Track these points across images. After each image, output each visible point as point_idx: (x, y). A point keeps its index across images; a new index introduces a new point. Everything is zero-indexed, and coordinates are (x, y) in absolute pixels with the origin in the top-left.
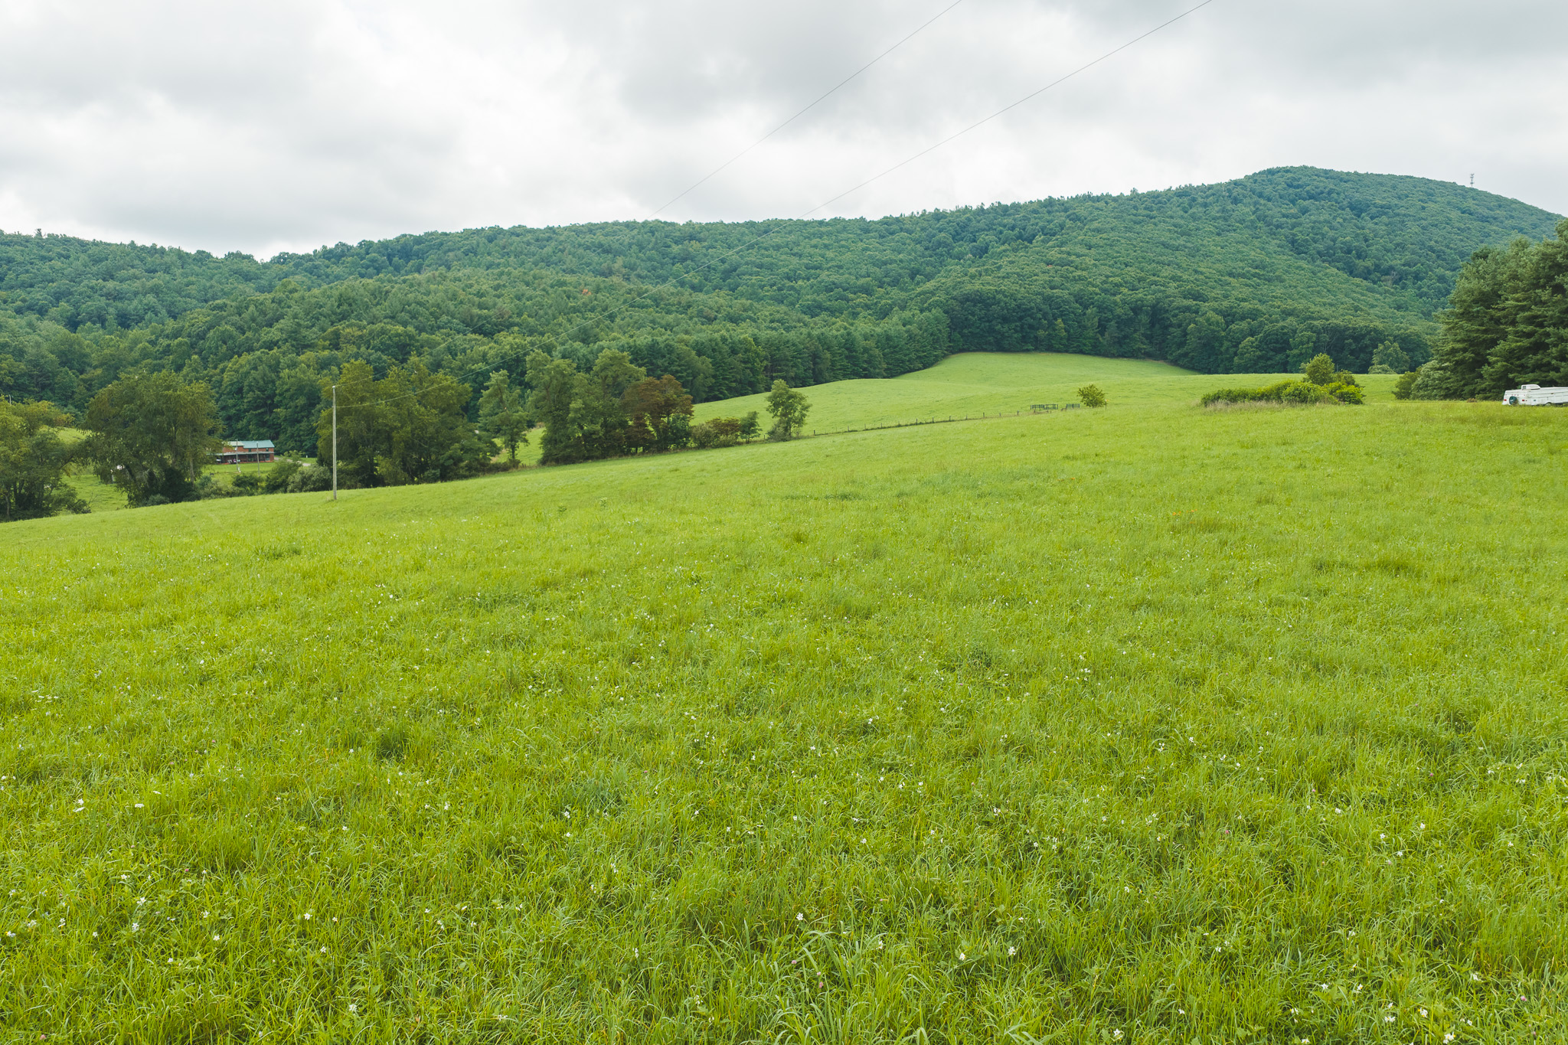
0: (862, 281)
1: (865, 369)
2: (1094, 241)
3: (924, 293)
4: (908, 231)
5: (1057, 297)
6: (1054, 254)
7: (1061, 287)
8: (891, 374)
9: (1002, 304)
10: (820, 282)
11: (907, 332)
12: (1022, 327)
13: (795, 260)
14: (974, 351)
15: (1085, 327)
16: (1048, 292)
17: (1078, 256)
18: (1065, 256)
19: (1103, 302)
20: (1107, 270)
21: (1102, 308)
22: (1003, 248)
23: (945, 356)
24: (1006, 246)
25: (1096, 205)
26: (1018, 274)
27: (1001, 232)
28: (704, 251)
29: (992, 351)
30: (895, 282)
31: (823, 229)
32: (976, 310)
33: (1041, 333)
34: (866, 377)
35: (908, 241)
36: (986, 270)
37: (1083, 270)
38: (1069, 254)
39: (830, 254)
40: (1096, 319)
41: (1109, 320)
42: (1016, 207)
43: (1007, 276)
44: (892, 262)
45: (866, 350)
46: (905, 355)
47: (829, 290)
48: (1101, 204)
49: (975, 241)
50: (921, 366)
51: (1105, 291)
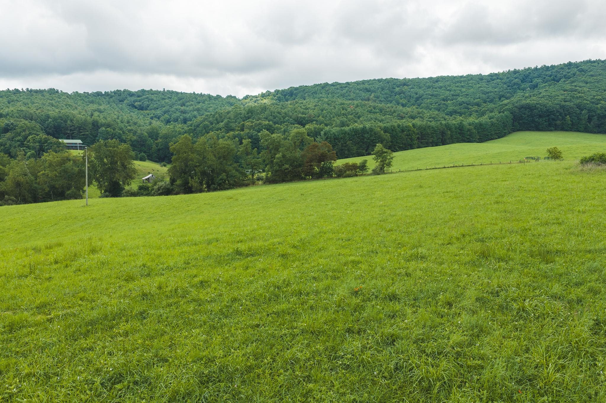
0: (476, 100)
1: (468, 139)
2: (589, 80)
3: (502, 105)
4: (501, 79)
5: (567, 106)
6: (568, 87)
7: (570, 101)
8: (481, 141)
9: (539, 109)
10: (457, 101)
11: (490, 122)
12: (549, 120)
13: (448, 92)
14: (524, 130)
15: (581, 119)
16: (563, 103)
17: (580, 87)
18: (573, 87)
19: (591, 108)
20: (594, 93)
21: (589, 111)
22: (544, 85)
23: (510, 133)
24: (546, 84)
25: (593, 64)
26: (549, 96)
27: (545, 78)
28: (409, 90)
29: (533, 130)
30: (491, 101)
31: (462, 79)
32: (527, 112)
33: (558, 122)
34: (468, 142)
35: (500, 83)
36: (534, 94)
37: (582, 93)
38: (576, 86)
39: (464, 90)
40: (587, 116)
41: (593, 116)
42: (553, 67)
43: (543, 97)
44: (491, 92)
45: (469, 130)
46: (489, 133)
47: (461, 104)
48: (596, 64)
49: (532, 82)
50: (497, 137)
51: (593, 103)
